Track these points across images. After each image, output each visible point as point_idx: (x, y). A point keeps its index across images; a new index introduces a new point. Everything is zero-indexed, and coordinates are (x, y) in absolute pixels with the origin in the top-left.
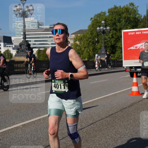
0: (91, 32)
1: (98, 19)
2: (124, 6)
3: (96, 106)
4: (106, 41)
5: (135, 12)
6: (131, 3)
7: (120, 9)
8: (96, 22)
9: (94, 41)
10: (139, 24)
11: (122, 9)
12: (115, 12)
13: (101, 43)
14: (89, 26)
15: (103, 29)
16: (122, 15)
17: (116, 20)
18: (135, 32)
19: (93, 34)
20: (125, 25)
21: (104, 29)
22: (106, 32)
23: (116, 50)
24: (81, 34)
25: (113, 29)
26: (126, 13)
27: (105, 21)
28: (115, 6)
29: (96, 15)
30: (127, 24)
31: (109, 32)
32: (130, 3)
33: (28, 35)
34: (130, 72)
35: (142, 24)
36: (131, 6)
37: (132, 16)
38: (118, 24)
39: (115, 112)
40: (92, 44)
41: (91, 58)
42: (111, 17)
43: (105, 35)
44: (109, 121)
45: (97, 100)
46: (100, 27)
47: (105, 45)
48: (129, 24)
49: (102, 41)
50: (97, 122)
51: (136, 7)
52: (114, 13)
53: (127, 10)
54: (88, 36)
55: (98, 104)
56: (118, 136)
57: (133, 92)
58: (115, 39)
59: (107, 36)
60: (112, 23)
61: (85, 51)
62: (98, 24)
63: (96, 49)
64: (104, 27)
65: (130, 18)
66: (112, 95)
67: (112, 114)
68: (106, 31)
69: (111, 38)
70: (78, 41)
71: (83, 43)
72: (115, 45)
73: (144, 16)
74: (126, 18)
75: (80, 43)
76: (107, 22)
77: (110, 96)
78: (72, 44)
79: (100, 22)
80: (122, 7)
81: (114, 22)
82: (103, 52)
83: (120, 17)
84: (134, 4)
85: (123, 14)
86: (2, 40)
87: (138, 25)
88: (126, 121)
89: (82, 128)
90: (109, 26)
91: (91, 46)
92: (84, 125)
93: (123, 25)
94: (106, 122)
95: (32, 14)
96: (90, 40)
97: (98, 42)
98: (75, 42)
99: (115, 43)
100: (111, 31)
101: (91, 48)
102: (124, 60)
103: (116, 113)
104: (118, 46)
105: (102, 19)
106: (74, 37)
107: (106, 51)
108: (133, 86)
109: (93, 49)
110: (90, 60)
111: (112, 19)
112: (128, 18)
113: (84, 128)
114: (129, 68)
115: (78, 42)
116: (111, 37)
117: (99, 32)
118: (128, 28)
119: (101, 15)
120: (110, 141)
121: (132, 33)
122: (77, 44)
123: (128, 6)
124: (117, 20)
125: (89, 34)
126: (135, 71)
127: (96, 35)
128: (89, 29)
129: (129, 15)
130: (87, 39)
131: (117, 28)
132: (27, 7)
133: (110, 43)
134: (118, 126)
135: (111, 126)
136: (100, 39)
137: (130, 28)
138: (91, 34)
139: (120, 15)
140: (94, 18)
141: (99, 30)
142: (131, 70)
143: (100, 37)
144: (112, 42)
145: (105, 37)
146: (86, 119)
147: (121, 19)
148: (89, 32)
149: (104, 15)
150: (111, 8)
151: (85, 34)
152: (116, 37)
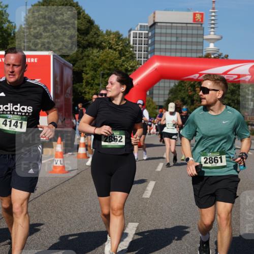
10: (9, 42)
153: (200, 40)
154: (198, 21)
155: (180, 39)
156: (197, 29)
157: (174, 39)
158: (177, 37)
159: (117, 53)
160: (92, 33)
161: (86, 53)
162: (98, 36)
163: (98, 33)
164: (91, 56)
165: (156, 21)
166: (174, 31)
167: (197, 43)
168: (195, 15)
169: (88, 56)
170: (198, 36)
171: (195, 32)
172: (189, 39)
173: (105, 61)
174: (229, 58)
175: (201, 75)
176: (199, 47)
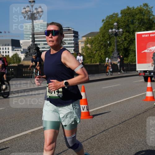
0: (103, 34)
1: (111, 21)
2: (138, 7)
3: (108, 112)
4: (118, 43)
6: (145, 4)
7: (133, 10)
8: (108, 24)
9: (106, 44)
11: (135, 10)
12: (128, 13)
13: (113, 45)
14: (101, 28)
15: (115, 31)
16: (135, 17)
17: (129, 22)
18: (150, 34)
19: (105, 36)
20: (138, 27)
21: (117, 31)
22: (118, 35)
23: (129, 54)
24: (93, 36)
25: (126, 31)
26: (139, 14)
27: (117, 23)
28: (128, 7)
29: (108, 17)
30: (140, 26)
31: (122, 35)
32: (143, 4)
33: (37, 38)
34: (144, 76)
36: (145, 7)
37: (145, 17)
38: (131, 26)
39: (128, 118)
40: (104, 47)
41: (103, 62)
42: (124, 19)
43: (117, 37)
44: (122, 128)
45: (109, 106)
46: (112, 29)
47: (118, 48)
48: (142, 25)
49: (114, 44)
50: (109, 128)
51: (150, 8)
52: (126, 15)
53: (140, 11)
54: (100, 39)
55: (111, 110)
56: (132, 143)
57: (147, 97)
58: (128, 42)
59: (120, 38)
60: (124, 25)
61: (97, 55)
62: (110, 26)
63: (108, 53)
64: (116, 29)
65: (144, 19)
66: (126, 101)
67: (125, 121)
68: (118, 33)
69: (124, 41)
70: (89, 44)
71: (95, 46)
72: (128, 48)
74: (140, 20)
75: (91, 46)
76: (120, 23)
77: (123, 101)
78: (83, 47)
79: (113, 24)
80: (135, 8)
81: (127, 23)
82: (116, 55)
83: (133, 18)
84: (148, 5)
85: (136, 15)
86: (10, 43)
87: (152, 27)
88: (140, 127)
89: (94, 135)
90: (121, 28)
91: (103, 49)
92: (96, 132)
93: (136, 27)
94: (119, 128)
95: (40, 16)
96: (102, 43)
97: (110, 45)
98: (86, 45)
99: (128, 46)
100: (124, 34)
101: (103, 51)
102: (138, 63)
103: (129, 120)
104: (131, 48)
105: (115, 21)
106: (85, 40)
107: (119, 54)
108: (148, 91)
109: (105, 52)
110: (102, 64)
111: (125, 21)
112: (142, 20)
113: (96, 135)
114: (143, 72)
115: (89, 46)
116: (123, 39)
117: (112, 35)
118: (142, 30)
119: (113, 17)
120: (124, 148)
121: (146, 36)
122: (88, 47)
123: (142, 6)
124: (131, 22)
125: (101, 36)
126: (149, 75)
127: (108, 37)
128: (101, 31)
129: (143, 17)
130: (99, 42)
131: (130, 30)
132: (36, 9)
133: (122, 46)
134: (132, 133)
135: (125, 133)
136: (112, 41)
137: (144, 30)
138: (103, 37)
139: (133, 16)
140: (106, 20)
141: (111, 32)
142: (145, 74)
143: (113, 39)
144: (125, 45)
145: (118, 39)
146: (98, 126)
147: (135, 21)
148: (100, 34)
149: (117, 16)
150: (124, 9)
151: (96, 37)
152: (129, 40)
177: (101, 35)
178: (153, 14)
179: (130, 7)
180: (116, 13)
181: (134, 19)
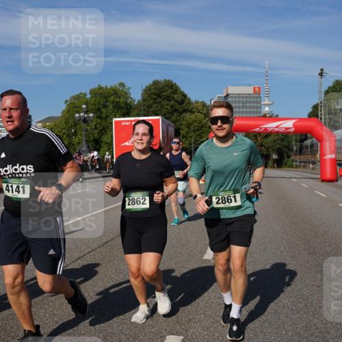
0: (66, 120)
1: (76, 102)
2: (112, 86)
5: (126, 94)
6: (121, 83)
7: (105, 89)
8: (73, 105)
9: (70, 133)
11: (109, 90)
12: (99, 94)
13: (80, 135)
14: (64, 111)
15: (84, 116)
16: (109, 98)
17: (100, 105)
19: (69, 122)
21: (86, 116)
23: (101, 146)
25: (97, 117)
26: (114, 95)
27: (86, 105)
28: (99, 85)
29: (73, 98)
30: (115, 110)
31: (92, 121)
32: (119, 83)
35: (136, 112)
36: (121, 87)
37: (122, 100)
38: (103, 110)
42: (94, 101)
43: (86, 124)
46: (79, 113)
47: (86, 139)
48: (118, 110)
49: (81, 133)
51: (127, 88)
53: (114, 92)
54: (61, 126)
58: (99, 131)
59: (88, 126)
60: (95, 108)
62: (75, 110)
63: (73, 145)
64: (85, 114)
65: (119, 102)
68: (88, 119)
69: (94, 130)
72: (99, 139)
73: (139, 101)
74: (115, 103)
76: (89, 106)
79: (81, 108)
80: (108, 88)
81: (98, 107)
82: (84, 148)
84: (125, 85)
85: (110, 96)
87: (130, 113)
96: (64, 131)
97: (75, 134)
99: (99, 136)
100: (95, 120)
111: (95, 103)
112: (117, 102)
116: (93, 127)
117: (79, 120)
118: (118, 116)
119: (80, 97)
123: (117, 86)
124: (102, 104)
127: (73, 124)
128: (63, 116)
129: (118, 99)
133: (92, 136)
136: (78, 129)
138: (66, 123)
139: (106, 98)
140: (70, 101)
141: (80, 117)
143: (79, 127)
144: (96, 135)
147: (108, 104)
148: (62, 120)
149: (85, 97)
150: (94, 88)
151: (57, 123)
152: (101, 128)
153: (259, 105)
154: (257, 93)
155: (245, 105)
156: (257, 97)
157: (241, 105)
158: (243, 104)
159: (203, 116)
160: (186, 103)
161: (182, 116)
162: (190, 104)
163: (190, 103)
164: (186, 119)
165: (229, 93)
166: (241, 100)
167: (257, 107)
168: (254, 88)
169: (183, 118)
170: (257, 102)
171: (255, 100)
172: (252, 105)
173: (195, 121)
174: (279, 117)
175: (261, 128)
176: (259, 110)
177: (63, 122)
178: (132, 96)
179: (102, 86)
180: (83, 92)
181: (107, 101)
